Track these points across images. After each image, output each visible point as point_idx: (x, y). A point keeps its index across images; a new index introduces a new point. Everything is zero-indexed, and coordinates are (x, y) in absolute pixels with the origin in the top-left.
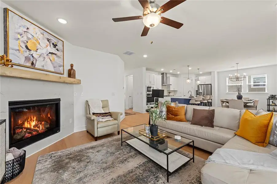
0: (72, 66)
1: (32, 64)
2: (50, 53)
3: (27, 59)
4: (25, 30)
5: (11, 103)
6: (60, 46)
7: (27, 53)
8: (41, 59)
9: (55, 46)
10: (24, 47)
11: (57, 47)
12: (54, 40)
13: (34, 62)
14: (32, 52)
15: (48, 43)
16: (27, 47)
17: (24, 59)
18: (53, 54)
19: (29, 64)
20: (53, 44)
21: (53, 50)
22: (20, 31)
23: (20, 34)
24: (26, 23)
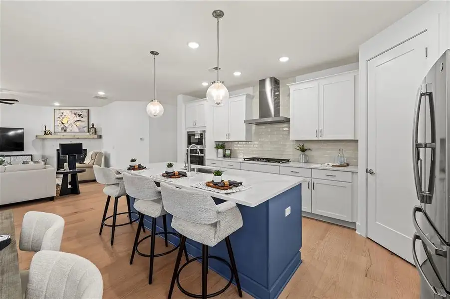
1: (65, 130)
2: (76, 121)
3: (62, 128)
4: (62, 114)
5: (58, 150)
6: (85, 114)
7: (62, 126)
8: (70, 126)
11: (81, 115)
12: (79, 112)
14: (65, 125)
15: (75, 115)
16: (62, 123)
18: (78, 121)
19: (63, 131)
20: (79, 114)
21: (79, 118)
22: (59, 116)
23: (59, 118)
24: (62, 111)
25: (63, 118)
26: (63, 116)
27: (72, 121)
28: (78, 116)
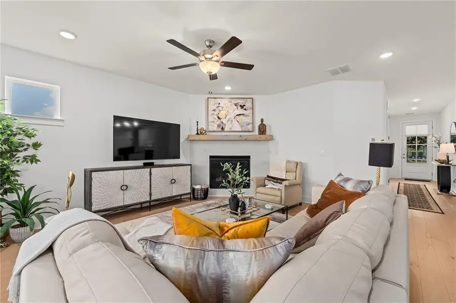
0: (262, 120)
1: (222, 128)
2: (237, 115)
3: (219, 126)
4: (218, 106)
5: (211, 157)
6: (248, 104)
7: (219, 122)
8: (230, 122)
9: (242, 107)
10: (217, 118)
11: (244, 107)
12: (241, 102)
13: (224, 127)
14: (222, 120)
15: (236, 107)
16: (219, 118)
17: (217, 126)
18: (240, 115)
19: (220, 129)
20: (241, 106)
21: (241, 111)
22: (215, 108)
23: (214, 110)
24: (218, 101)
25: (220, 111)
26: (220, 108)
27: (232, 115)
28: (239, 107)
